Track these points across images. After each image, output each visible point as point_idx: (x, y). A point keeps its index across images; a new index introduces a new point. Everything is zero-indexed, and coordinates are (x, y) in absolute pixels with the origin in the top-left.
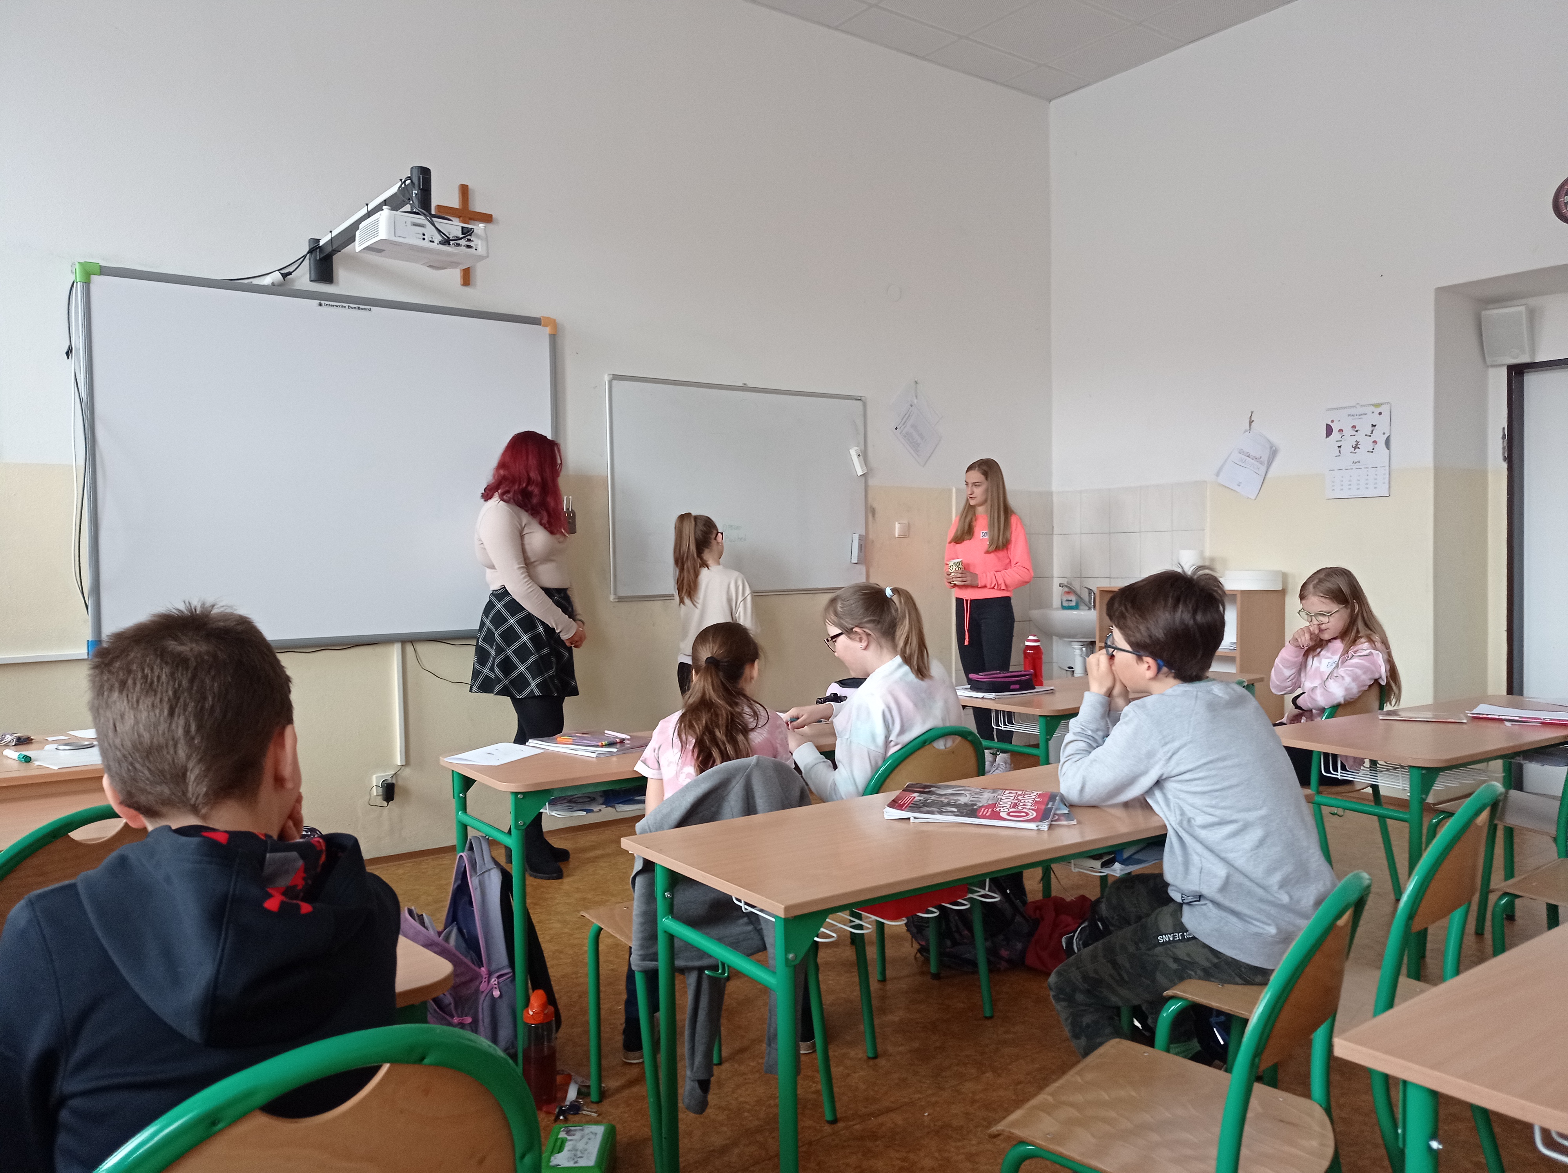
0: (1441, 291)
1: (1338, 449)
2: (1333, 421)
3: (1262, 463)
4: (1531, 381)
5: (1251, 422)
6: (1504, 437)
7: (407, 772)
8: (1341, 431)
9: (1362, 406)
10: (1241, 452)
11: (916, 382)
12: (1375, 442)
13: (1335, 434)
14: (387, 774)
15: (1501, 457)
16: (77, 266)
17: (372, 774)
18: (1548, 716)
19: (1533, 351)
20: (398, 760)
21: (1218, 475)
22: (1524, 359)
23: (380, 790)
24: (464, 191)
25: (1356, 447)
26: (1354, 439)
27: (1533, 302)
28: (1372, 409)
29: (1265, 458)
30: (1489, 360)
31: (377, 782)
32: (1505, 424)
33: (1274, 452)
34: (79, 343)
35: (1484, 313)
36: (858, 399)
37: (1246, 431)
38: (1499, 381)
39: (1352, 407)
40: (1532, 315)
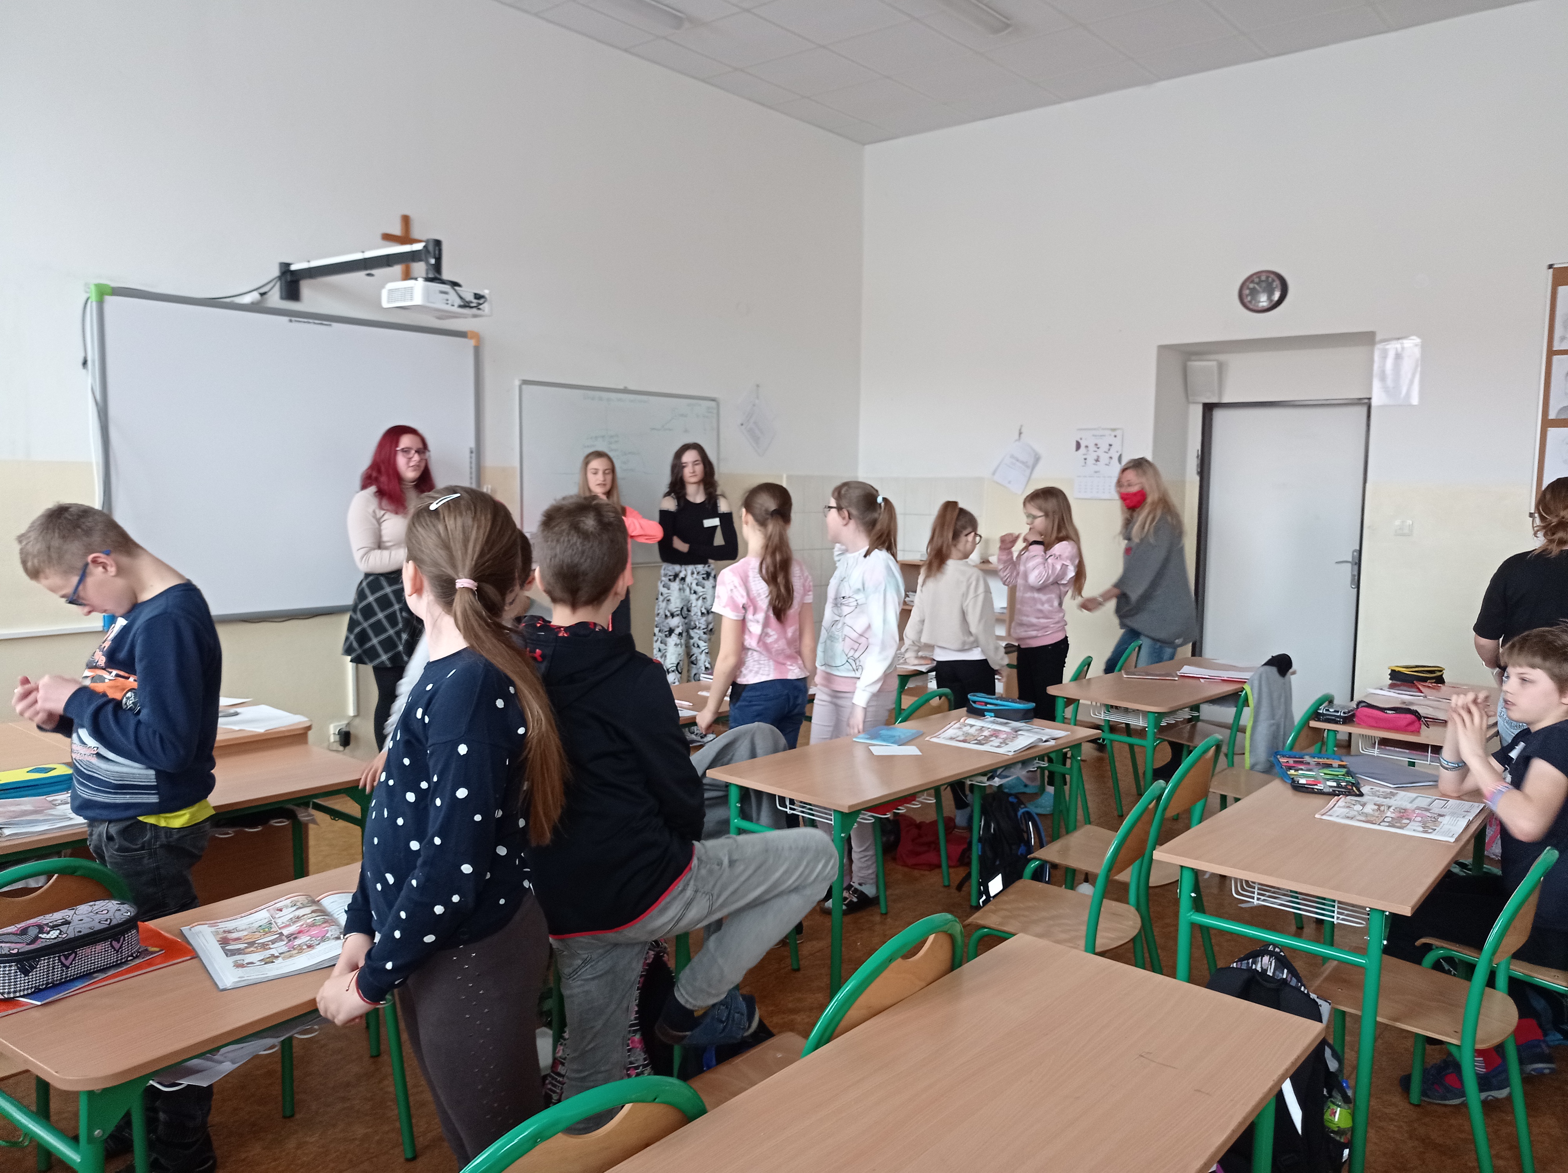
0: (1163, 349)
1: (1084, 461)
2: (1081, 439)
3: (1028, 467)
4: (1219, 416)
5: (1020, 433)
6: (1198, 457)
7: (357, 721)
8: (1087, 447)
9: (1103, 429)
10: (1012, 457)
11: (758, 386)
12: (1111, 458)
13: (1083, 449)
14: (342, 724)
15: (1195, 472)
16: (93, 288)
17: (331, 723)
18: (1226, 675)
19: (1220, 394)
20: (351, 712)
21: (994, 473)
22: (1214, 400)
23: (337, 738)
24: (406, 220)
25: (1097, 460)
26: (1096, 454)
27: (1222, 357)
28: (1109, 432)
29: (1031, 463)
30: (1191, 398)
31: (335, 730)
32: (1199, 447)
33: (1037, 459)
34: (93, 356)
35: (1189, 363)
36: (713, 400)
37: (1016, 440)
38: (1196, 414)
39: (1095, 429)
40: (1221, 366)
